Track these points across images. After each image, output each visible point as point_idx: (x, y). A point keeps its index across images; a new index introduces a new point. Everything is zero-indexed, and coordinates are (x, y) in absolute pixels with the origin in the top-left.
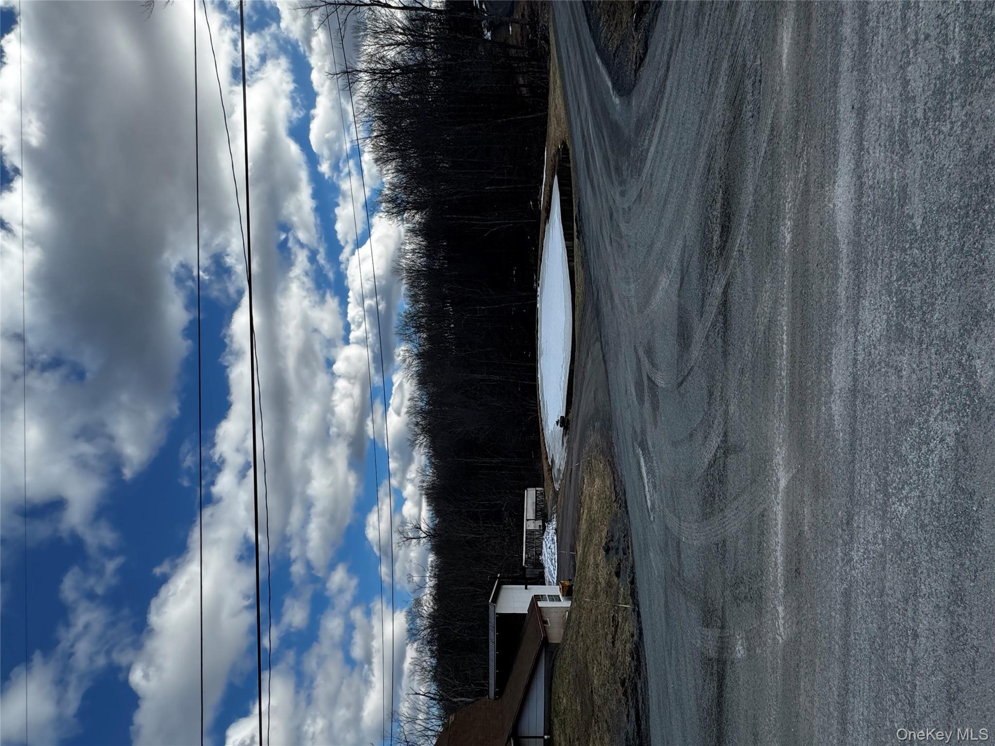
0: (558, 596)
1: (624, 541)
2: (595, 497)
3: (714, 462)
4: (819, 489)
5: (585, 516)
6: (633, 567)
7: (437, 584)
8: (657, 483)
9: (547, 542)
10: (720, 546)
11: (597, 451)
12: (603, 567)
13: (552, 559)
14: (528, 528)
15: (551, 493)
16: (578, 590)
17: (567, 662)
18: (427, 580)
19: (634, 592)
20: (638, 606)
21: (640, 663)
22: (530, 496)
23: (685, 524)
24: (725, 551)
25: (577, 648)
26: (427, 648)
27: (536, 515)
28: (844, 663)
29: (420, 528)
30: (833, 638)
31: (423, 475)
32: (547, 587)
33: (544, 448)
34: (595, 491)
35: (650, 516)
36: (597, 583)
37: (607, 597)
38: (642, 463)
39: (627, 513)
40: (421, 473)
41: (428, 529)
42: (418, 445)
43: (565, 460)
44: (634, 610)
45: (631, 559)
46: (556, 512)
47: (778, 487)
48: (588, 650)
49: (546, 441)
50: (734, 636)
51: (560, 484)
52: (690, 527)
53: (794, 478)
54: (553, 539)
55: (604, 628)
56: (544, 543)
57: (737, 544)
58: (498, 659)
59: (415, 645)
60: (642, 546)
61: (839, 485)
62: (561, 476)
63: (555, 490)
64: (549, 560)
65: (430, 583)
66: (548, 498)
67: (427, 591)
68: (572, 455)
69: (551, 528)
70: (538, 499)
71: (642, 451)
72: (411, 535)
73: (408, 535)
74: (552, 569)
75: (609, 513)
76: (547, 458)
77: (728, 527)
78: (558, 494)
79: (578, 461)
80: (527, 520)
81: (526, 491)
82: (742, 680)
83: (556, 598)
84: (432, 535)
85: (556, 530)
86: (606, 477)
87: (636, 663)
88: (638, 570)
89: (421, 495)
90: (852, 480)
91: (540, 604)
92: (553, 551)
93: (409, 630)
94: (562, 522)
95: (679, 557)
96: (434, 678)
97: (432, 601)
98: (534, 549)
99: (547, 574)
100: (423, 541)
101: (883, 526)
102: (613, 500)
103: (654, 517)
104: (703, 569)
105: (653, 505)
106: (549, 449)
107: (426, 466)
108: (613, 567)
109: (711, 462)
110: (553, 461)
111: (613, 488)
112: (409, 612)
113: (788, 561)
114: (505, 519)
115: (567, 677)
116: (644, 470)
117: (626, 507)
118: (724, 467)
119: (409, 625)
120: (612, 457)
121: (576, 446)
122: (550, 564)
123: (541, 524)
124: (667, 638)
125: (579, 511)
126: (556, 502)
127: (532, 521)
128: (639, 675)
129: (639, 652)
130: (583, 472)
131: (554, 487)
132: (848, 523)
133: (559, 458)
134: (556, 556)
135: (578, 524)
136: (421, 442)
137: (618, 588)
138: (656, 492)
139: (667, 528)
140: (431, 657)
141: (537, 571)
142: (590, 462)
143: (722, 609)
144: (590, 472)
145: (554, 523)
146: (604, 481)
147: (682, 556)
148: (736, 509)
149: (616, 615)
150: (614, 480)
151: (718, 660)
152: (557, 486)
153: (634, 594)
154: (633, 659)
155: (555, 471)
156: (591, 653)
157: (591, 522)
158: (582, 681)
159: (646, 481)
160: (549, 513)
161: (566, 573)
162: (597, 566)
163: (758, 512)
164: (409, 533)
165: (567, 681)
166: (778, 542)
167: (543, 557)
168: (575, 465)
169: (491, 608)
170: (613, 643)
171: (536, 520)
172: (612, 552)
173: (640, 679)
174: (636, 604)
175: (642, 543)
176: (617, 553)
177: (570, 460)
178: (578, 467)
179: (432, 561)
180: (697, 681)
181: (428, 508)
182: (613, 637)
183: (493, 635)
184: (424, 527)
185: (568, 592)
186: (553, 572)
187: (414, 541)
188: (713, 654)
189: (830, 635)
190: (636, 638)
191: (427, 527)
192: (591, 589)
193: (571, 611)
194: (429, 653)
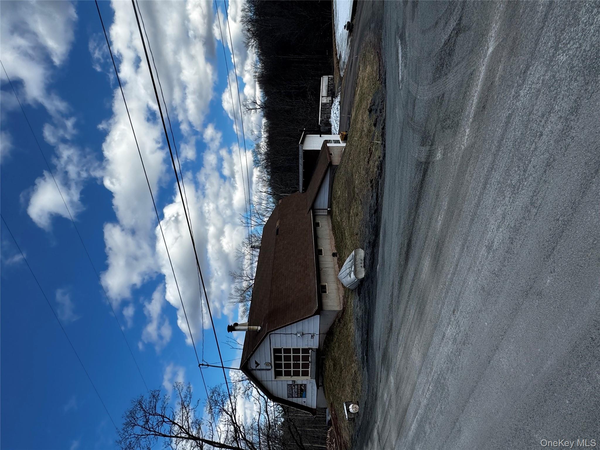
0: (339, 140)
1: (381, 105)
2: (366, 79)
3: (448, 42)
4: (513, 52)
5: (358, 92)
6: (385, 120)
7: (268, 136)
8: (408, 63)
9: (334, 110)
10: (440, 97)
11: (370, 46)
12: (367, 122)
13: (336, 120)
14: (323, 102)
15: (338, 79)
16: (351, 136)
17: (342, 173)
18: (263, 133)
19: (383, 134)
20: (385, 142)
21: (382, 171)
22: (325, 81)
23: (421, 87)
24: (443, 100)
25: (348, 167)
26: (265, 170)
27: (328, 94)
28: (495, 155)
29: (256, 103)
30: (494, 142)
31: (256, 68)
32: (332, 135)
33: (335, 47)
34: (366, 74)
35: (399, 86)
36: (362, 131)
37: (367, 138)
38: (400, 51)
39: (385, 86)
40: (254, 67)
41: (261, 103)
42: (251, 47)
43: (349, 55)
44: (382, 144)
45: (384, 115)
46: (341, 91)
47: (487, 53)
48: (354, 167)
49: (336, 42)
50: (437, 149)
51: (344, 72)
52: (424, 88)
53: (498, 46)
54: (337, 108)
55: (364, 155)
56: (332, 110)
57: (451, 95)
58: (304, 173)
59: (258, 169)
60: (392, 106)
61: (527, 47)
62: (345, 66)
63: (341, 76)
64: (334, 121)
65: (264, 135)
66: (336, 81)
67: (263, 139)
68: (353, 51)
69: (337, 101)
70: (329, 83)
71: (401, 41)
72: (251, 107)
73: (249, 107)
74: (336, 125)
75: (374, 88)
76: (336, 54)
77: (447, 85)
78: (342, 79)
79: (357, 55)
80: (322, 97)
81: (322, 78)
82: (436, 171)
83: (337, 142)
84: (264, 107)
85: (339, 102)
86: (374, 64)
87: (379, 171)
88: (387, 121)
89: (255, 81)
90: (537, 41)
91: (328, 145)
92: (337, 115)
93: (254, 161)
94: (344, 96)
95: (414, 109)
96: (270, 185)
97: (266, 145)
98: (326, 115)
99: (333, 129)
100: (258, 111)
101: (546, 71)
102: (377, 79)
103: (402, 86)
104: (427, 113)
105: (402, 78)
106: (338, 48)
107: (257, 61)
108: (372, 121)
109: (446, 41)
110: (340, 56)
111: (378, 71)
112: (254, 152)
113: (479, 102)
114: (309, 96)
115: (342, 181)
116: (400, 55)
117: (385, 83)
118: (454, 43)
119: (254, 158)
120: (380, 49)
121: (356, 45)
122: (335, 123)
123: (331, 99)
124: (399, 156)
125: (355, 89)
126: (341, 84)
127: (325, 97)
128: (381, 177)
129: (382, 166)
130: (359, 62)
131: (340, 74)
132: (524, 72)
133: (345, 53)
134: (339, 118)
135: (354, 97)
136: (252, 44)
137: (375, 133)
138: (406, 69)
139: (409, 92)
140: (268, 175)
141: (327, 128)
142: (365, 55)
143: (434, 135)
144: (364, 62)
145: (339, 98)
146: (372, 67)
147: (416, 108)
148: (456, 73)
149: (372, 147)
150: (380, 66)
151: (426, 163)
152: (342, 74)
153: (383, 135)
154: (378, 169)
155: (341, 63)
156: (355, 168)
157: (362, 94)
158: (349, 182)
159: (400, 62)
160: (336, 93)
161: (344, 128)
162: (363, 121)
163: (469, 72)
164: (250, 106)
165: (341, 183)
166: (477, 90)
167: (331, 120)
168: (355, 56)
169: (300, 147)
170: (368, 162)
171: (327, 97)
172: (373, 112)
173: (381, 179)
174: (384, 140)
175: (392, 104)
176: (376, 112)
177: (352, 55)
178: (357, 58)
179: (265, 123)
180: (412, 175)
181: (260, 90)
182: (369, 159)
183: (301, 161)
184: (259, 102)
185: (345, 138)
186: (336, 128)
187: (253, 110)
188: (423, 160)
189: (492, 141)
190: (381, 159)
191: (260, 102)
192: (358, 134)
193: (345, 148)
194: (266, 173)
